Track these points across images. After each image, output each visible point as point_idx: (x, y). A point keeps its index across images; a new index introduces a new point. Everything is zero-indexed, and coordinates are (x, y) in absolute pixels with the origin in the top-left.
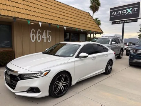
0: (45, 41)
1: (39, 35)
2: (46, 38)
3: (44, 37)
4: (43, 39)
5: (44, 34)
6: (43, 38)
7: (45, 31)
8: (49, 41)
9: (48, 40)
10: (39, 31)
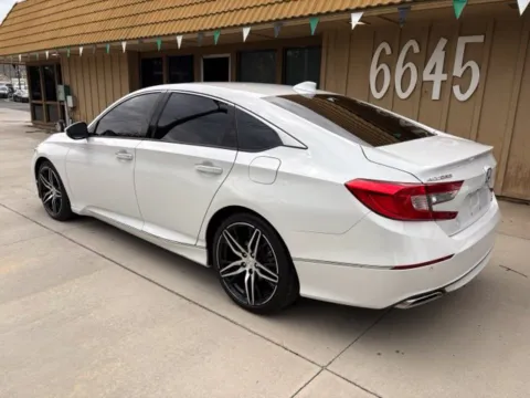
0: (436, 95)
1: (410, 65)
2: (445, 77)
3: (433, 72)
4: (424, 87)
5: (438, 57)
6: (427, 77)
7: (443, 43)
8: (463, 91)
9: (456, 89)
10: (411, 48)
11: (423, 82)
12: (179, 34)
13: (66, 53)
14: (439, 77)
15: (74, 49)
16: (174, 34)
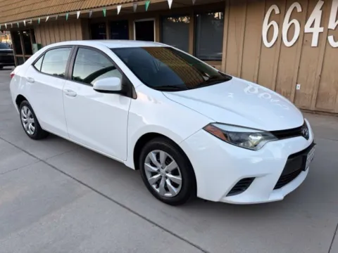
0: (314, 43)
1: (294, 21)
2: (322, 30)
3: (312, 26)
4: (305, 37)
5: (316, 14)
6: (307, 29)
7: (320, 4)
8: (336, 40)
9: (331, 38)
10: (295, 8)
11: (304, 33)
12: (119, 4)
13: (38, 21)
14: (317, 30)
15: (42, 18)
16: (115, 4)
